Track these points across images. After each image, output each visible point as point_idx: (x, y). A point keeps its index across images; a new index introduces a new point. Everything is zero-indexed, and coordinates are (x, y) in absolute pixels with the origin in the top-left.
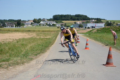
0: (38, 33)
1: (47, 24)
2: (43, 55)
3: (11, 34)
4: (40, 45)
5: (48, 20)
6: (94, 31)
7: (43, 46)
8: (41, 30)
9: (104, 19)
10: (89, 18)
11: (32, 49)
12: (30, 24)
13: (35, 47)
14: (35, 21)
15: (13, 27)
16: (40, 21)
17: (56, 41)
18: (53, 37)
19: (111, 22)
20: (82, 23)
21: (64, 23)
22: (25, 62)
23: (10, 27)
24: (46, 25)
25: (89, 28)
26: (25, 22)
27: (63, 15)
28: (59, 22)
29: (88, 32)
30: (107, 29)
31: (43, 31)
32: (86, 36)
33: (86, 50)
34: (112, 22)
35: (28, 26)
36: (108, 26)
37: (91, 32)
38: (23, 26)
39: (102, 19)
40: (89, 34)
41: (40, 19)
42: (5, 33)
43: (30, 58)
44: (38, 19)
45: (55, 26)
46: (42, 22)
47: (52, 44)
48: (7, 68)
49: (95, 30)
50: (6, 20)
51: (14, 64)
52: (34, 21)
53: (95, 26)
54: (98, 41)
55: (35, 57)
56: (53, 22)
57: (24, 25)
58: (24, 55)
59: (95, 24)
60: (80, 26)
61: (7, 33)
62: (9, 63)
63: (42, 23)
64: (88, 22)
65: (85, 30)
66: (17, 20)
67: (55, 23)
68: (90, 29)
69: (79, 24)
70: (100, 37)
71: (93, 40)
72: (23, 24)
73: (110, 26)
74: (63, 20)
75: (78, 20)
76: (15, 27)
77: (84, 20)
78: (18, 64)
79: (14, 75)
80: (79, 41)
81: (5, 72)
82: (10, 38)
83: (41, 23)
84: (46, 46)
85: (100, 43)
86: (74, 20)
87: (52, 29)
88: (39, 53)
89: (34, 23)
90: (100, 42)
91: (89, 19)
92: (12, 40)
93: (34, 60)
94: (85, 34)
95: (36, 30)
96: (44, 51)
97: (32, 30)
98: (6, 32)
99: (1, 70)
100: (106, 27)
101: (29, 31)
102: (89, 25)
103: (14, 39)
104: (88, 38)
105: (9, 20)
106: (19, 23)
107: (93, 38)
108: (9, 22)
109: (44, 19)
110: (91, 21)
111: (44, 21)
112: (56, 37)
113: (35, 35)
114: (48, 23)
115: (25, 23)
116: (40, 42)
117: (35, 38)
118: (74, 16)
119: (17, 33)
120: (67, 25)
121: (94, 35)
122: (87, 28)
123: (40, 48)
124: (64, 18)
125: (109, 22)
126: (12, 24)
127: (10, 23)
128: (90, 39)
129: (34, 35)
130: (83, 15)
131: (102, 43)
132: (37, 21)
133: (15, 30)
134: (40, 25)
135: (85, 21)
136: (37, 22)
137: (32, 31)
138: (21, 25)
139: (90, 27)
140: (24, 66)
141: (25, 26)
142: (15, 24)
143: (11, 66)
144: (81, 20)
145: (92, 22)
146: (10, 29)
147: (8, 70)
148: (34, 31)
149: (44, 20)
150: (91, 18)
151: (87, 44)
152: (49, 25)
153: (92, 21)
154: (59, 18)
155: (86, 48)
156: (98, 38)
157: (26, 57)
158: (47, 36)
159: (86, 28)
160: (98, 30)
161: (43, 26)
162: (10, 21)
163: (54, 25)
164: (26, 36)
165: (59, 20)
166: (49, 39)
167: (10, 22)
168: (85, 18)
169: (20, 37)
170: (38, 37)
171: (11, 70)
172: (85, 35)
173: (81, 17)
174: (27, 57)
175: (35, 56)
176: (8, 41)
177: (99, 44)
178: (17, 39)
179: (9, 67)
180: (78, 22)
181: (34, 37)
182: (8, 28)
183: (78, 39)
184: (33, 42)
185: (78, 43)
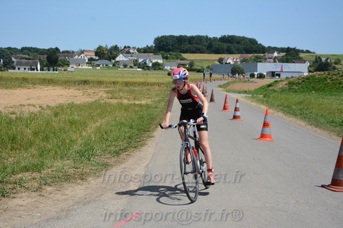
0: (111, 89)
1: (136, 64)
2: (138, 153)
3: (31, 90)
5: (139, 50)
6: (280, 85)
7: (132, 128)
8: (120, 80)
9: (308, 52)
10: (263, 47)
11: (103, 136)
12: (87, 61)
13: (111, 131)
14: (100, 53)
15: (36, 71)
16: (115, 53)
18: (159, 102)
19: (327, 59)
20: (242, 62)
21: (188, 62)
22: (89, 175)
23: (25, 69)
24: (132, 65)
25: (261, 76)
26: (72, 57)
27: (185, 36)
28: (173, 58)
29: (262, 88)
30: (320, 80)
31: (127, 84)
32: (255, 100)
33: (262, 141)
34: (333, 61)
35: (80, 67)
36: (323, 73)
37: (271, 88)
38: (65, 67)
39: (302, 51)
40: (266, 94)
41: (116, 48)
42: (15, 87)
43: (100, 163)
44: (109, 47)
45: (160, 69)
46: (121, 55)
48: (39, 189)
49: (284, 83)
50: (15, 48)
51: (57, 180)
52: (97, 53)
53: (282, 71)
54: (295, 115)
55: (113, 159)
56: (155, 58)
57: (68, 65)
58: (81, 154)
59: (281, 64)
60: (235, 71)
61: (20, 86)
62: (42, 176)
63: (123, 61)
64: (258, 60)
65: (251, 84)
66: (48, 50)
67: (160, 61)
68: (265, 80)
69: (232, 63)
70: (300, 103)
71: (280, 114)
72: (65, 60)
73: (326, 73)
74: (185, 52)
75: (230, 52)
76: (42, 70)
77: (248, 52)
78: (68, 178)
79: (62, 211)
80: (238, 114)
81: (36, 201)
82: (32, 102)
83: (117, 59)
84: (142, 127)
85: (303, 123)
86: (217, 52)
87: (153, 77)
88: (125, 150)
89: (97, 58)
90: (301, 119)
91: (263, 50)
92: (38, 109)
94: (253, 94)
95: (104, 79)
96: (139, 144)
97: (94, 79)
98: (17, 83)
99: (23, 194)
100: (317, 76)
101: (85, 82)
102: (263, 68)
103: (44, 106)
104: (264, 107)
105: (23, 49)
106: (53, 59)
107: (280, 107)
108: (24, 56)
109: (129, 47)
110: (267, 55)
111: (128, 52)
113: (105, 95)
114: (140, 61)
115: (71, 60)
116: (120, 116)
117: (106, 104)
118: (219, 41)
119: (50, 87)
120: (195, 67)
121: (281, 99)
122: (256, 76)
123: (125, 133)
124: (188, 46)
125: (323, 59)
126: (31, 61)
127: (26, 59)
128: (270, 108)
129: (99, 94)
130: (244, 38)
131: (309, 121)
132: (106, 52)
133: (44, 79)
134: (117, 65)
135: (250, 55)
136: (106, 55)
137: (93, 82)
138: (59, 66)
139: (265, 74)
140: (85, 185)
141: (69, 69)
142: (40, 60)
143: (50, 185)
144: (240, 52)
145: (272, 60)
146: (30, 77)
147: (44, 196)
148: (100, 83)
149: (127, 50)
150: (269, 47)
151: (265, 125)
152: (144, 66)
153: (270, 55)
154: (173, 45)
155: (263, 136)
156: (294, 107)
157: (89, 160)
158: (139, 100)
159: (252, 76)
160: (291, 84)
161: (126, 69)
162: (25, 51)
163: (156, 66)
165: (172, 50)
166: (148, 106)
167: (27, 56)
168: (250, 48)
169: (62, 101)
170: (114, 101)
171: (52, 195)
172: (253, 97)
173: (238, 43)
174: (92, 159)
175: (114, 157)
176: (27, 111)
177: (300, 125)
178: (53, 104)
179: (44, 187)
180: (231, 59)
181: (103, 102)
182: (21, 72)
183: (236, 109)
184: (101, 115)
185: (235, 121)
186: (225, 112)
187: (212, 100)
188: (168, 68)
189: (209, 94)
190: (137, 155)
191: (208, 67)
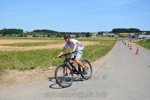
0: (101, 42)
1: (108, 36)
4: (101, 50)
5: (108, 32)
6: (145, 41)
8: (103, 39)
11: (96, 53)
12: (96, 35)
13: (98, 52)
14: (99, 33)
17: (114, 48)
18: (112, 45)
20: (135, 35)
25: (140, 38)
27: (120, 29)
28: (117, 34)
29: (140, 41)
31: (105, 40)
33: (136, 55)
35: (94, 37)
37: (142, 41)
38: (91, 37)
40: (140, 43)
41: (103, 32)
43: (94, 59)
44: (101, 32)
47: (111, 50)
50: (80, 33)
52: (98, 33)
53: (146, 37)
54: (147, 48)
56: (112, 34)
58: (90, 57)
59: (146, 35)
60: (133, 37)
64: (139, 34)
65: (137, 40)
66: (87, 33)
67: (114, 35)
70: (149, 45)
71: (143, 48)
75: (132, 32)
76: (85, 37)
77: (137, 32)
80: (131, 48)
83: (103, 35)
84: (106, 51)
86: (128, 32)
87: (111, 39)
88: (101, 56)
91: (141, 32)
93: (96, 61)
94: (137, 43)
95: (99, 39)
96: (104, 55)
97: (97, 39)
101: (95, 40)
102: (141, 36)
104: (139, 46)
106: (88, 35)
107: (143, 46)
110: (142, 33)
111: (106, 33)
112: (114, 45)
115: (92, 35)
116: (101, 48)
118: (129, 30)
119: (86, 41)
120: (122, 36)
121: (144, 44)
124: (121, 31)
129: (98, 43)
130: (136, 29)
136: (100, 34)
142: (85, 35)
144: (134, 32)
146: (82, 39)
148: (98, 40)
150: (143, 31)
151: (137, 51)
152: (110, 36)
153: (143, 33)
155: (137, 53)
156: (147, 46)
157: (91, 58)
158: (107, 44)
159: (138, 38)
160: (147, 40)
161: (105, 37)
163: (113, 36)
164: (92, 43)
165: (117, 32)
166: (109, 46)
167: (82, 34)
168: (137, 31)
169: (88, 45)
170: (101, 45)
173: (134, 30)
175: (97, 58)
178: (86, 45)
180: (132, 34)
181: (98, 45)
182: (81, 38)
183: (131, 47)
184: (97, 48)
185: (130, 50)
186: (128, 47)
187: (125, 44)
188: (115, 36)
189: (125, 43)
190: (103, 57)
191: (126, 36)
